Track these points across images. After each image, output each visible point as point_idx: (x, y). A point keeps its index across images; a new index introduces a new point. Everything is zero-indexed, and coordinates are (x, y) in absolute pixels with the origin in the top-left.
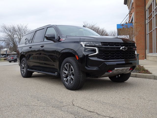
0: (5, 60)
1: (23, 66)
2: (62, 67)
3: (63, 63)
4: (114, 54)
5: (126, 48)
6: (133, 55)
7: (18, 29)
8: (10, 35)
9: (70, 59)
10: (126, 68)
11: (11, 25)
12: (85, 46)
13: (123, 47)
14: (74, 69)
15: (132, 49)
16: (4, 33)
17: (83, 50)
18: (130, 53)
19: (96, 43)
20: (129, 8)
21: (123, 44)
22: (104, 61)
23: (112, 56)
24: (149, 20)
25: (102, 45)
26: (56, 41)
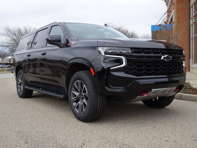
0: (8, 70)
1: (20, 81)
2: (70, 85)
3: (72, 79)
4: (151, 66)
5: (170, 58)
6: (180, 67)
7: (25, 32)
8: (14, 40)
9: (82, 74)
10: (169, 89)
11: (16, 26)
12: (105, 53)
13: (166, 55)
14: (87, 90)
15: (178, 58)
16: (7, 37)
17: (102, 60)
18: (176, 66)
19: (122, 49)
20: (167, 4)
21: (165, 51)
22: (135, 78)
23: (147, 70)
24: (195, 20)
25: (132, 52)
26: (62, 46)
